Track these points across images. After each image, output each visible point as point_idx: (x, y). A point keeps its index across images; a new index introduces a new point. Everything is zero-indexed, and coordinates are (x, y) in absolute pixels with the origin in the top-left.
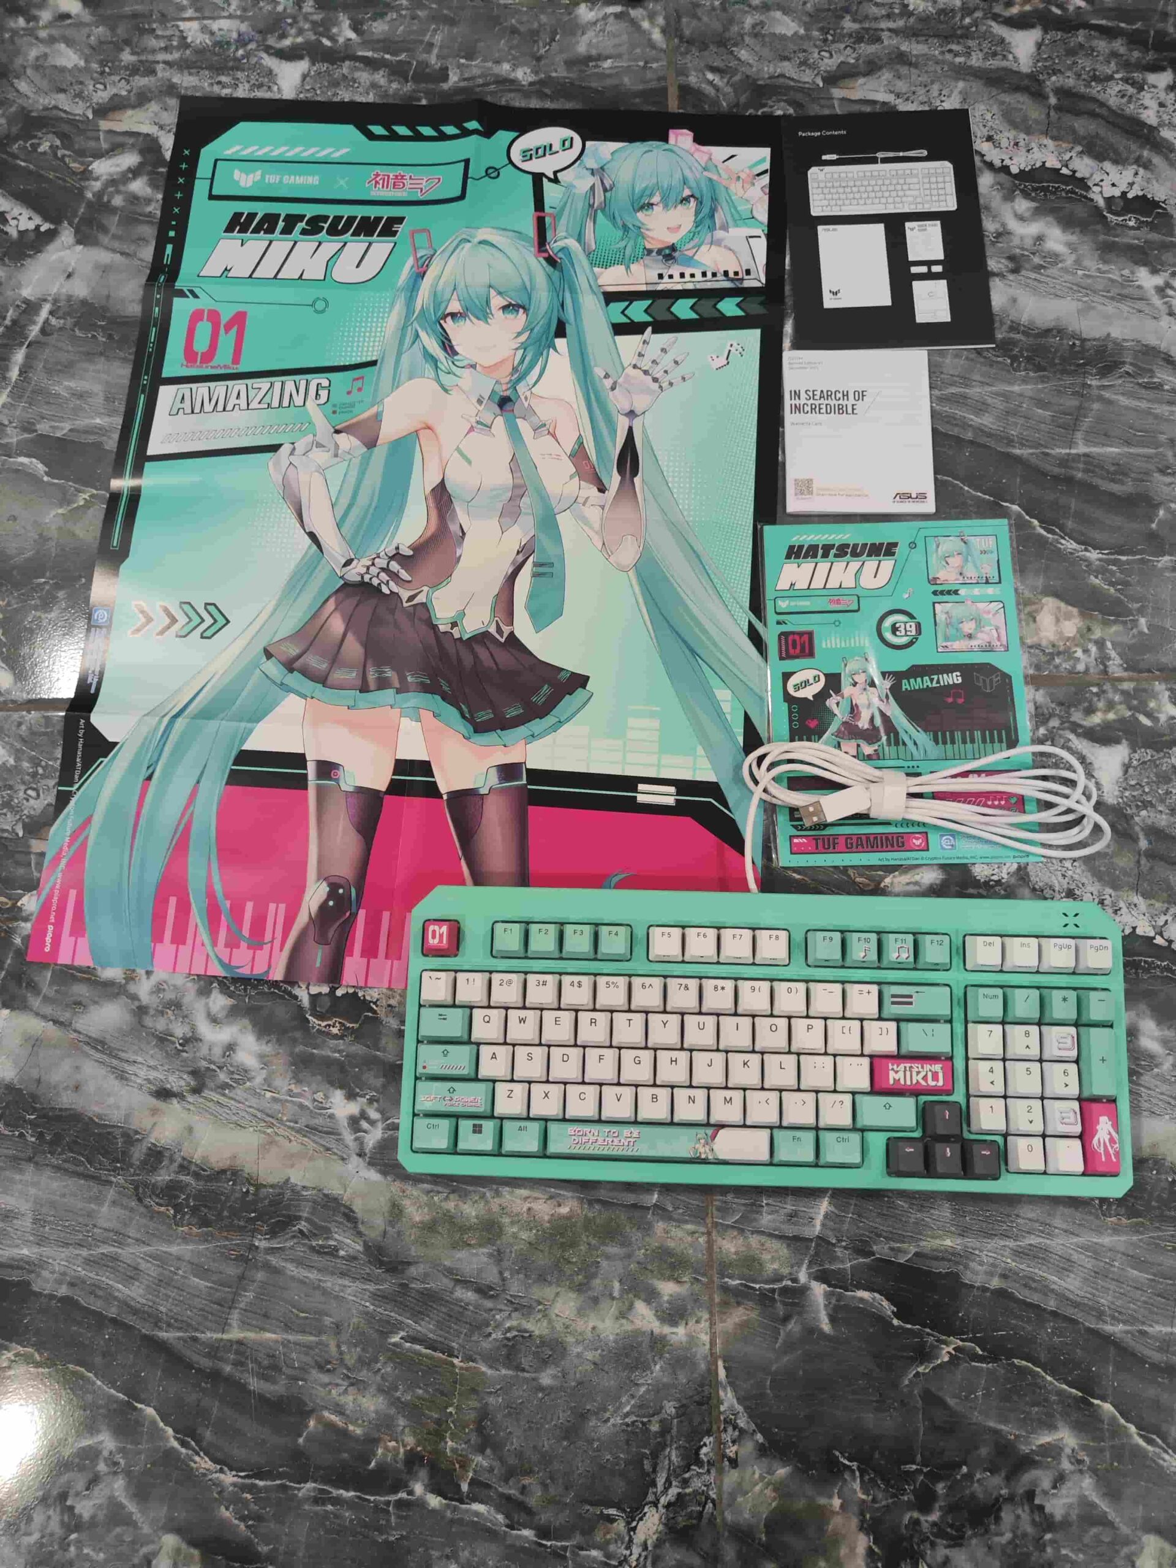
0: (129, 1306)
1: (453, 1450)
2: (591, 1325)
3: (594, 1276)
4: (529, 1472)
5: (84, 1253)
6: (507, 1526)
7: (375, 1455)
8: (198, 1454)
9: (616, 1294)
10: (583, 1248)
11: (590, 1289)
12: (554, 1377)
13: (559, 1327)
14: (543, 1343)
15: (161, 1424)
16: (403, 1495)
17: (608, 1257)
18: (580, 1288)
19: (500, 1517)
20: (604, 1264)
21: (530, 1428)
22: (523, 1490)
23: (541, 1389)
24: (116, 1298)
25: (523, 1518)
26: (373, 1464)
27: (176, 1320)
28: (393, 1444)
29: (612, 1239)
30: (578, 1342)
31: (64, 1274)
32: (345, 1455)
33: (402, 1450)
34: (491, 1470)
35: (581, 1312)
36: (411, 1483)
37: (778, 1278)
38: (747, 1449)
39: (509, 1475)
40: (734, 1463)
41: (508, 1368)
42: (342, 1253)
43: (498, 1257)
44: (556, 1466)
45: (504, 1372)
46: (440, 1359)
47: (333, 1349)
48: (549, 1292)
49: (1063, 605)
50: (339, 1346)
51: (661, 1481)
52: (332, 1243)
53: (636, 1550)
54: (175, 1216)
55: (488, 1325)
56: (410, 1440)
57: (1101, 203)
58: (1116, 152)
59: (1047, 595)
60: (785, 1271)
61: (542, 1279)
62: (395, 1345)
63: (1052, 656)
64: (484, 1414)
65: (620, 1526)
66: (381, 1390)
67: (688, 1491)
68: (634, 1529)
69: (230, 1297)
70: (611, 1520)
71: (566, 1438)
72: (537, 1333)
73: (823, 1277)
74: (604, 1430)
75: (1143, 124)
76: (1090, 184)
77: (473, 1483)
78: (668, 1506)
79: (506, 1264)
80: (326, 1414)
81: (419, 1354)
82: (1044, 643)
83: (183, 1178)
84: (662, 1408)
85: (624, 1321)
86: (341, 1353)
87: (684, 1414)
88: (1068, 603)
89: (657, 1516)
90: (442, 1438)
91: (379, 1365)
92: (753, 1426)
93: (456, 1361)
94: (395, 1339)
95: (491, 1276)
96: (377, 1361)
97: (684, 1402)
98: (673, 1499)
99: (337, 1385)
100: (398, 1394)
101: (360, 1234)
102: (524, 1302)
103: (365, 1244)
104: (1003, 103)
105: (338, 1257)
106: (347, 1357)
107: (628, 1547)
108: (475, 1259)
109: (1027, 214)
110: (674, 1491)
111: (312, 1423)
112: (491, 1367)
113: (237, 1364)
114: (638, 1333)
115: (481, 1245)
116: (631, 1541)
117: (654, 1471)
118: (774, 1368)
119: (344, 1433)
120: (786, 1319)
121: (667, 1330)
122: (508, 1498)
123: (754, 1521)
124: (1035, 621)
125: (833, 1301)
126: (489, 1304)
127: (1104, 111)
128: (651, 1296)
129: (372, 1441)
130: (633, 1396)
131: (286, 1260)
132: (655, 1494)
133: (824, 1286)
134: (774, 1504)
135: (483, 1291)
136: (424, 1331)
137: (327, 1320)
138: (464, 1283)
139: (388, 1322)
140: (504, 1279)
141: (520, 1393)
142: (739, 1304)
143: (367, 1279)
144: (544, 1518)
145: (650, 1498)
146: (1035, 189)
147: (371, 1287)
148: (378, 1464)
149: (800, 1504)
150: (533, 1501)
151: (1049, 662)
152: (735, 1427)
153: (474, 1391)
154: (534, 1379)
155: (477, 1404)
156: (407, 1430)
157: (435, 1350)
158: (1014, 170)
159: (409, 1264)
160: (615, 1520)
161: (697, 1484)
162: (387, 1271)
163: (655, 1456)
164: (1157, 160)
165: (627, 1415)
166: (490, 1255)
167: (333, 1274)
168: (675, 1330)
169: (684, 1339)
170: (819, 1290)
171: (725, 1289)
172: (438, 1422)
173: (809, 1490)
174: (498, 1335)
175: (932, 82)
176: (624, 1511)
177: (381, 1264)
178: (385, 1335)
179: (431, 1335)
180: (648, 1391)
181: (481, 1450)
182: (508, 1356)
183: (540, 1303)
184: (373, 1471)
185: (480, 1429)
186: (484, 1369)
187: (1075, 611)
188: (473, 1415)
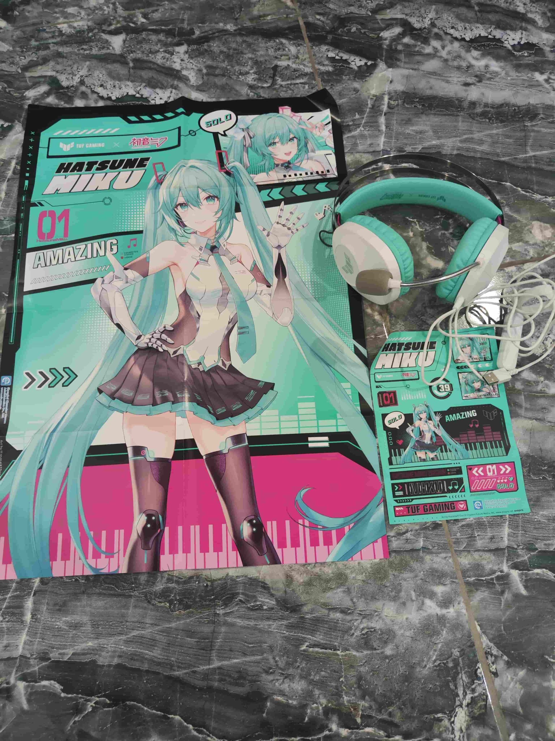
0: (154, 662)
1: (349, 701)
2: (405, 617)
3: (400, 591)
4: (391, 704)
5: (124, 637)
6: (386, 736)
7: (306, 714)
8: (209, 736)
9: (414, 598)
10: (391, 577)
11: (399, 598)
12: (392, 649)
13: (388, 621)
14: (382, 633)
15: (185, 724)
16: (327, 733)
17: (405, 580)
18: (395, 599)
19: (382, 733)
20: (404, 583)
21: (386, 680)
22: (390, 714)
23: (387, 657)
24: (146, 659)
25: (394, 730)
26: (306, 719)
27: (182, 663)
28: (315, 705)
29: (405, 569)
30: (400, 628)
31: (114, 652)
32: (291, 718)
33: (321, 708)
34: (370, 707)
35: (398, 612)
36: (329, 725)
37: (494, 572)
38: (500, 666)
39: (381, 708)
40: (496, 674)
41: (368, 649)
42: (265, 607)
43: (348, 591)
44: (405, 697)
45: (365, 652)
46: (330, 653)
47: (272, 661)
48: (378, 605)
49: (542, 224)
50: (274, 658)
51: (460, 692)
52: (258, 603)
53: (457, 734)
54: (170, 607)
55: (350, 628)
56: (324, 701)
57: (510, 48)
58: (511, 26)
59: (534, 220)
60: (496, 568)
61: (374, 598)
62: (304, 651)
63: (544, 247)
64: (360, 678)
65: (446, 722)
66: (302, 677)
67: (476, 694)
68: (453, 722)
69: (209, 644)
70: (440, 720)
71: (407, 681)
72: (378, 628)
73: (515, 566)
74: (425, 672)
75: (519, 13)
76: (503, 40)
77: (362, 717)
78: (468, 705)
79: (354, 594)
80: (275, 697)
81: (317, 653)
82: (538, 242)
83: (170, 585)
84: (452, 653)
85: (421, 612)
86: (276, 662)
87: (464, 654)
88: (544, 222)
89: (463, 712)
90: (341, 696)
91: (298, 664)
92: (501, 653)
93: (338, 652)
94: (304, 647)
95: (347, 603)
96: (296, 662)
97: (462, 647)
98: (470, 701)
99: (277, 680)
100: (312, 677)
101: (272, 595)
102: (368, 612)
103: (277, 600)
104: (454, 12)
105: (263, 610)
106: (280, 663)
107: (453, 733)
108: (336, 596)
109: (479, 57)
110: (469, 696)
111: (268, 704)
112: (358, 651)
113: (220, 680)
114: (429, 616)
115: (338, 587)
116: (453, 729)
117: (456, 688)
118: (503, 619)
119: (288, 705)
120: (502, 592)
121: (444, 611)
122: (382, 721)
123: (513, 703)
124: (531, 232)
125: (524, 577)
126: (349, 618)
127: (500, 10)
128: (432, 595)
129: (304, 707)
130: (435, 650)
131: (235, 618)
132: (460, 700)
133: (517, 571)
134: (522, 692)
135: (344, 611)
136: (318, 640)
137: (265, 646)
138: (334, 609)
139: (298, 640)
140: (354, 603)
141: (376, 662)
142: (477, 590)
143: (282, 618)
144: (404, 727)
145: (458, 703)
146: (479, 46)
147: (285, 622)
148: (309, 719)
149: (535, 688)
150: (397, 720)
151: (543, 250)
152: (492, 655)
153: (352, 666)
154: (382, 653)
155: (355, 673)
156: (321, 696)
157: (326, 649)
158: (468, 39)
159: (302, 605)
160: (442, 720)
161: (479, 690)
162: (291, 612)
163: (454, 679)
164: (529, 27)
165: (435, 661)
166: (344, 592)
167: (262, 620)
168: (448, 610)
169: (455, 614)
170: (515, 574)
171: (468, 583)
172: (337, 688)
173: (538, 680)
174: (358, 633)
175: (421, 7)
176: (445, 713)
177: (287, 609)
178: (298, 646)
179: (322, 641)
180: (442, 646)
181: (363, 698)
182: (366, 643)
183: (376, 611)
184: (307, 723)
185: (359, 687)
186: (355, 653)
187: (548, 225)
188: (354, 680)
